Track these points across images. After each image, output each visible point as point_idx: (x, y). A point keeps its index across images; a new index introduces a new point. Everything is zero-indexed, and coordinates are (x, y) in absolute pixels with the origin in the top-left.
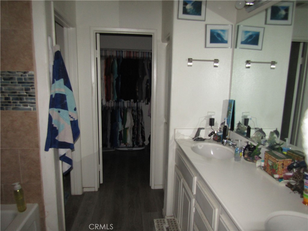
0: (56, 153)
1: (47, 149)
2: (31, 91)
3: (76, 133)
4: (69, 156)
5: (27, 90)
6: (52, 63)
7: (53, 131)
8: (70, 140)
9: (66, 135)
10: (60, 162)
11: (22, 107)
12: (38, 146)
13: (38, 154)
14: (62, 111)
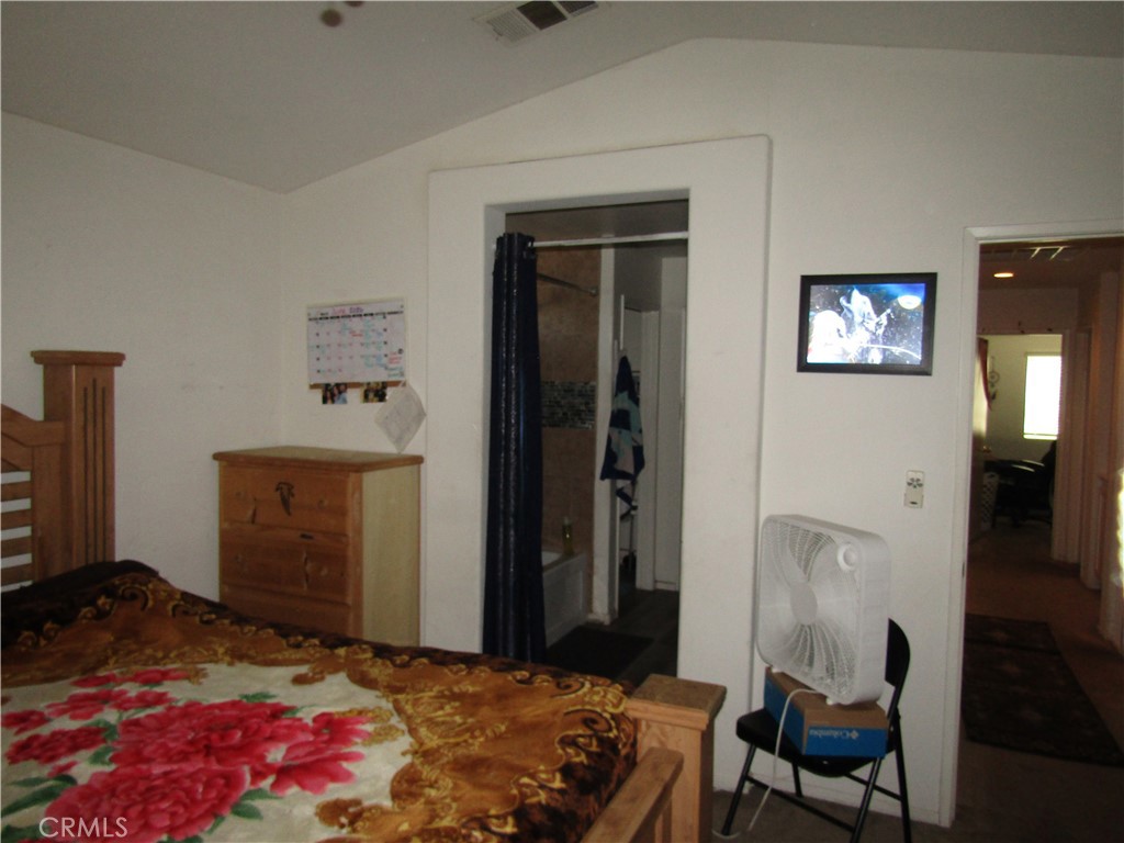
0: (613, 485)
1: (603, 478)
2: (591, 405)
3: (639, 463)
4: (628, 491)
5: (587, 404)
6: (616, 372)
7: (611, 456)
8: (631, 470)
9: (626, 463)
10: (618, 499)
11: (579, 424)
12: (592, 475)
13: (592, 485)
14: (624, 432)
